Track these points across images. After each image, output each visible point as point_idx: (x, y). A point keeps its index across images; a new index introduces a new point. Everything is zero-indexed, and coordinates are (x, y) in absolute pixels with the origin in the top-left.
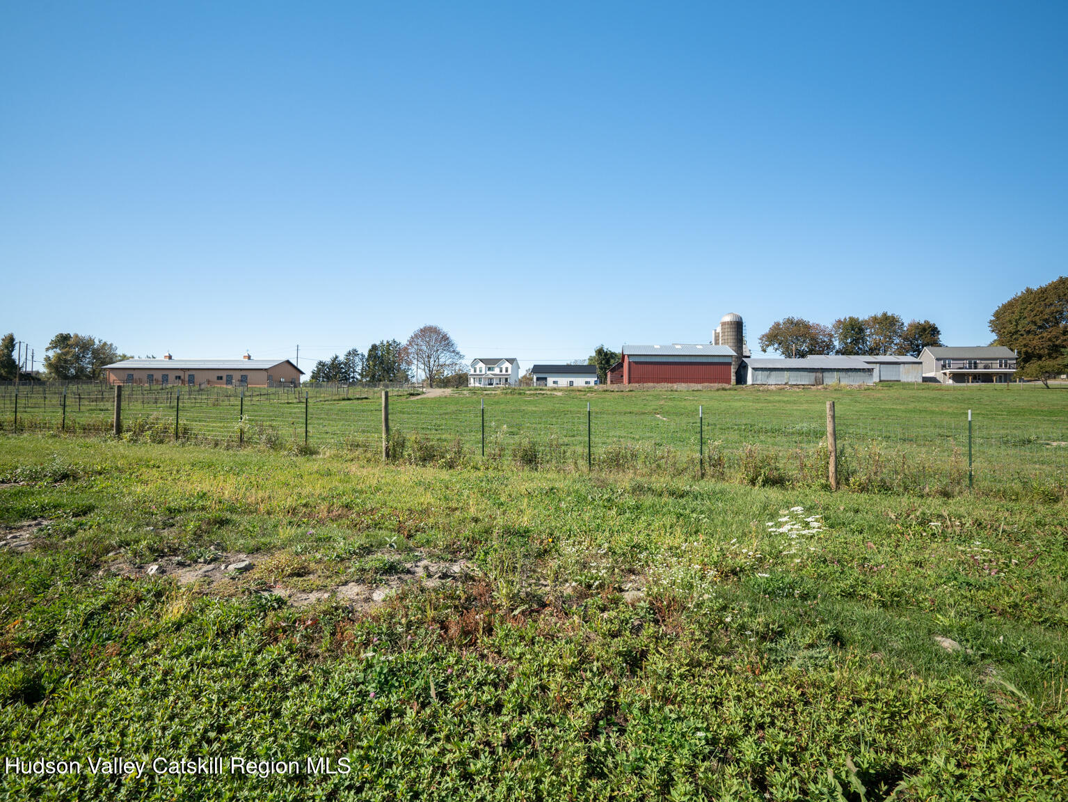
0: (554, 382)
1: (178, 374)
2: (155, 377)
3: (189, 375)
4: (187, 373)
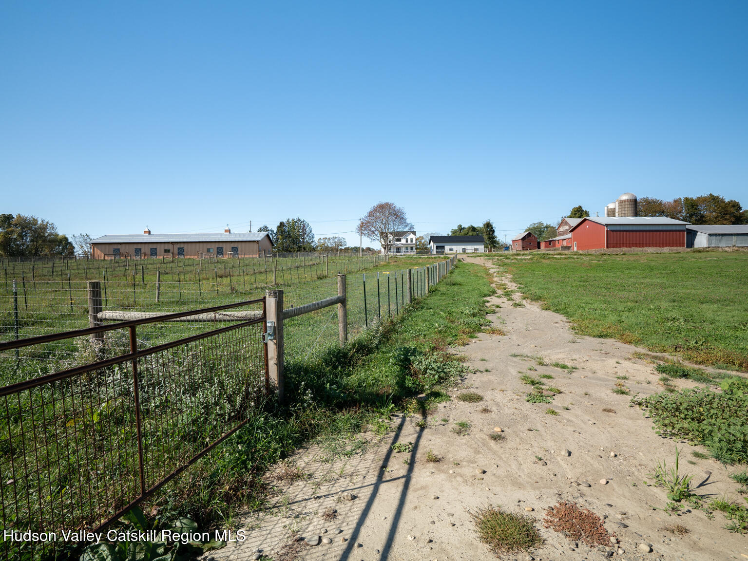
0: (451, 250)
1: (167, 247)
2: (143, 251)
3: (179, 249)
4: (176, 246)
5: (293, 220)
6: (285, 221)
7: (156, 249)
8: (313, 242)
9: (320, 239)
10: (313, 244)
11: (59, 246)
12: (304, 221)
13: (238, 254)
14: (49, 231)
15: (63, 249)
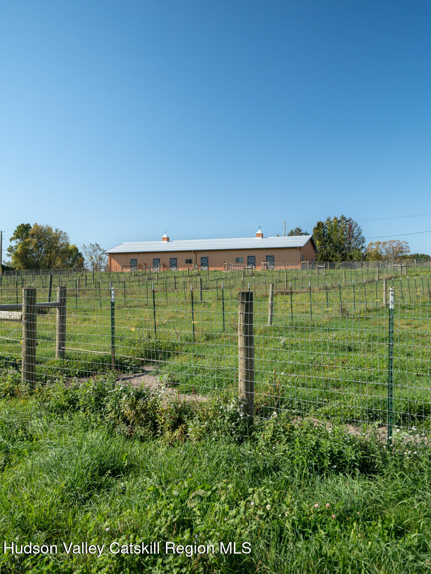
1: (189, 257)
2: (162, 262)
3: (202, 258)
4: (200, 256)
5: (336, 219)
6: (324, 220)
7: (176, 259)
8: (363, 247)
9: (372, 244)
10: (363, 251)
11: (69, 257)
12: (350, 219)
13: (273, 265)
14: (61, 242)
15: (74, 261)
